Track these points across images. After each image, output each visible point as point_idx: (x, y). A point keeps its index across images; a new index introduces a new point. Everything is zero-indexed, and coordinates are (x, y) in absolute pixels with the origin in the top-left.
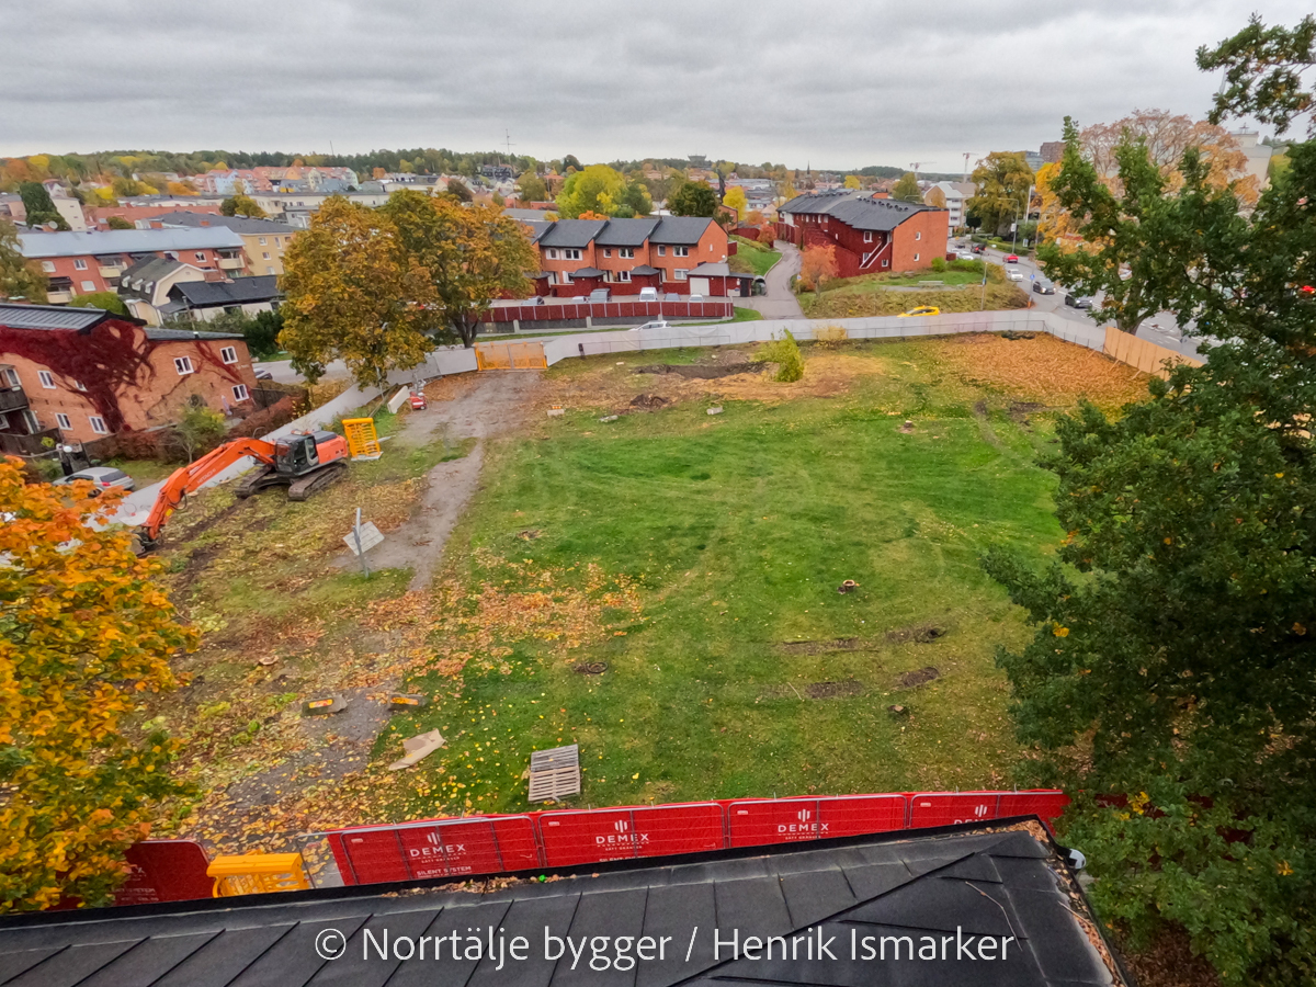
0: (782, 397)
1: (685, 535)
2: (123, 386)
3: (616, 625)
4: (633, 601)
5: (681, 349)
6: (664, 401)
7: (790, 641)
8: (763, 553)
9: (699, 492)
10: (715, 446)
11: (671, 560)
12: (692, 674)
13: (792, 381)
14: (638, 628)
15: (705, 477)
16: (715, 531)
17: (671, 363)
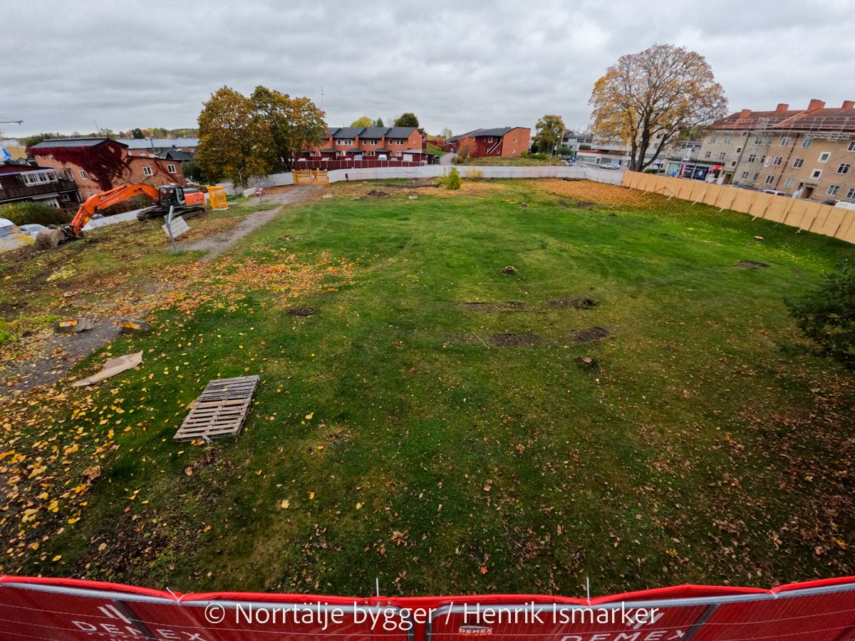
0: (450, 194)
1: (391, 241)
2: (115, 178)
3: (331, 285)
4: (348, 272)
5: (397, 179)
6: (385, 194)
7: (469, 301)
8: (444, 252)
9: (402, 225)
10: (412, 209)
11: (379, 252)
12: (386, 320)
13: (455, 189)
14: (348, 287)
15: (407, 219)
16: (411, 241)
17: (391, 183)
